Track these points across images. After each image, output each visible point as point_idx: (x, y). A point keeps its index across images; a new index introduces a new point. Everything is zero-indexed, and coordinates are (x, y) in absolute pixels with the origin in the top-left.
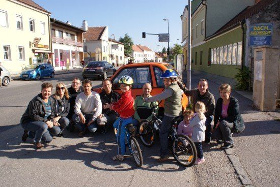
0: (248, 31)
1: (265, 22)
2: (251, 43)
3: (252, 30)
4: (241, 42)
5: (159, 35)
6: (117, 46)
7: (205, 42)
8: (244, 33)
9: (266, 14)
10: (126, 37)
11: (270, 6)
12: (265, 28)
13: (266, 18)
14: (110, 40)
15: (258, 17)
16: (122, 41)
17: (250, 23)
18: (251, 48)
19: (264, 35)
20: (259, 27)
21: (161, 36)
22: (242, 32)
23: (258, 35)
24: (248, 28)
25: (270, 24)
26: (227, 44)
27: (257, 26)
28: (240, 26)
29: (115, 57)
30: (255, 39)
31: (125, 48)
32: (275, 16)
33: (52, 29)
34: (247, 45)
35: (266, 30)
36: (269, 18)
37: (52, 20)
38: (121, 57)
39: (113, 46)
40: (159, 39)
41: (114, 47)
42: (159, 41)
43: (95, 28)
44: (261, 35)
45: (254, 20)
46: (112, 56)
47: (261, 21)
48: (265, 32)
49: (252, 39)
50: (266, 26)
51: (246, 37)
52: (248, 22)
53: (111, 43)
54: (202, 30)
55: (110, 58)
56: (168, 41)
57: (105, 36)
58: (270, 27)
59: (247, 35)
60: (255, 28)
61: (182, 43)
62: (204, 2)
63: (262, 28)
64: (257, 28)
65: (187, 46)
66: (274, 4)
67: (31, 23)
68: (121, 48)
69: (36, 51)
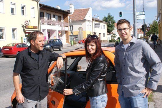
6: (99, 24)
10: (109, 16)
14: (93, 20)
16: (105, 20)
31: (108, 26)
33: (41, 13)
37: (40, 5)
38: (104, 34)
53: (94, 22)
57: (89, 16)
67: (23, 8)
68: (104, 26)
69: (26, 31)
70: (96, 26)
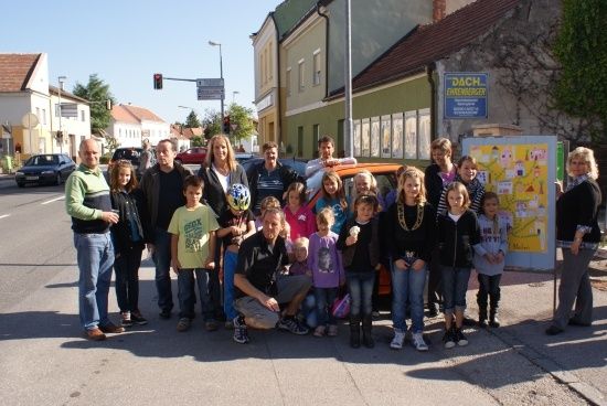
0: (441, 88)
1: (473, 69)
2: (449, 113)
3: (449, 84)
4: (428, 110)
5: (199, 81)
6: (74, 107)
7: (325, 104)
8: (434, 92)
9: (474, 55)
10: (94, 84)
11: (481, 38)
12: (475, 82)
13: (476, 62)
14: (52, 92)
15: (459, 58)
16: (81, 94)
17: (446, 70)
18: (449, 123)
19: (473, 97)
20: (462, 79)
21: (203, 84)
22: (428, 87)
23: (462, 97)
24: (441, 80)
25: (483, 73)
26: (391, 112)
27: (459, 77)
28: (425, 75)
29: (66, 137)
30: (456, 104)
31: (92, 114)
32: (491, 58)
34: (440, 117)
35: (476, 87)
36: (480, 62)
39: (63, 107)
40: (199, 91)
41: (65, 110)
42: (199, 98)
43: (8, 56)
44: (467, 97)
45: (453, 65)
46: (59, 135)
47: (465, 67)
48: (474, 91)
49: (450, 103)
50: (476, 77)
51: (438, 99)
52: (440, 67)
53: (57, 100)
54: (316, 73)
55: (55, 141)
56: (222, 98)
57: (40, 81)
58: (483, 80)
59: (440, 95)
60: (456, 81)
61: (256, 102)
62: (322, 10)
63: (469, 82)
64: (461, 81)
65: (274, 110)
66: (487, 34)
68: (83, 115)
70: (65, 111)
